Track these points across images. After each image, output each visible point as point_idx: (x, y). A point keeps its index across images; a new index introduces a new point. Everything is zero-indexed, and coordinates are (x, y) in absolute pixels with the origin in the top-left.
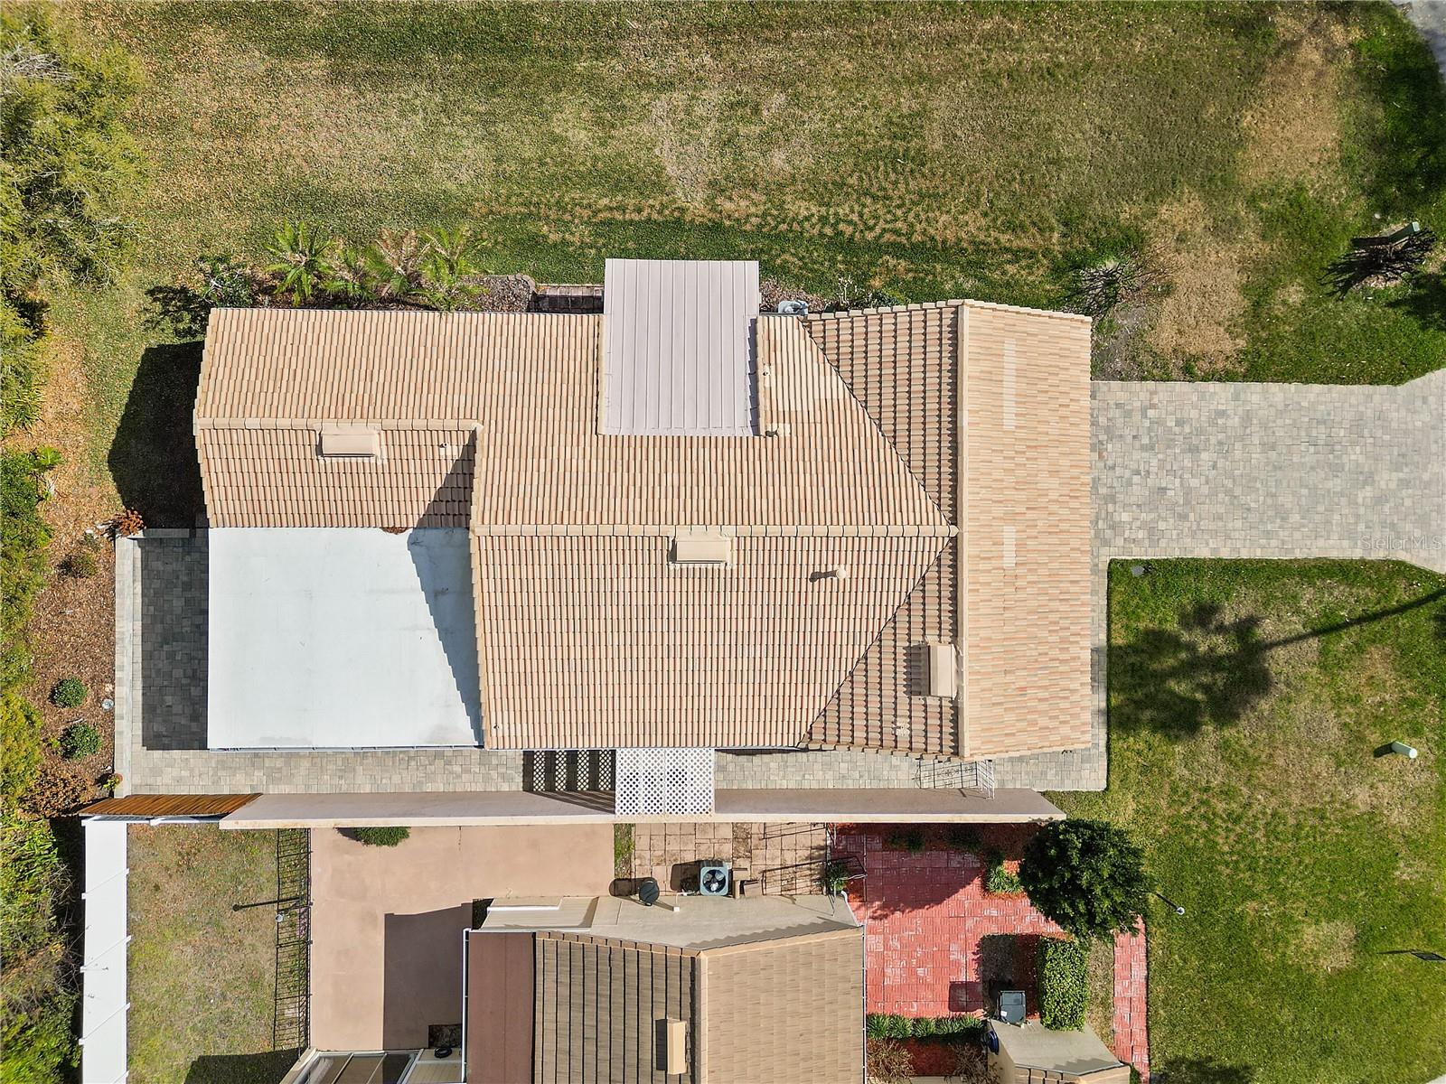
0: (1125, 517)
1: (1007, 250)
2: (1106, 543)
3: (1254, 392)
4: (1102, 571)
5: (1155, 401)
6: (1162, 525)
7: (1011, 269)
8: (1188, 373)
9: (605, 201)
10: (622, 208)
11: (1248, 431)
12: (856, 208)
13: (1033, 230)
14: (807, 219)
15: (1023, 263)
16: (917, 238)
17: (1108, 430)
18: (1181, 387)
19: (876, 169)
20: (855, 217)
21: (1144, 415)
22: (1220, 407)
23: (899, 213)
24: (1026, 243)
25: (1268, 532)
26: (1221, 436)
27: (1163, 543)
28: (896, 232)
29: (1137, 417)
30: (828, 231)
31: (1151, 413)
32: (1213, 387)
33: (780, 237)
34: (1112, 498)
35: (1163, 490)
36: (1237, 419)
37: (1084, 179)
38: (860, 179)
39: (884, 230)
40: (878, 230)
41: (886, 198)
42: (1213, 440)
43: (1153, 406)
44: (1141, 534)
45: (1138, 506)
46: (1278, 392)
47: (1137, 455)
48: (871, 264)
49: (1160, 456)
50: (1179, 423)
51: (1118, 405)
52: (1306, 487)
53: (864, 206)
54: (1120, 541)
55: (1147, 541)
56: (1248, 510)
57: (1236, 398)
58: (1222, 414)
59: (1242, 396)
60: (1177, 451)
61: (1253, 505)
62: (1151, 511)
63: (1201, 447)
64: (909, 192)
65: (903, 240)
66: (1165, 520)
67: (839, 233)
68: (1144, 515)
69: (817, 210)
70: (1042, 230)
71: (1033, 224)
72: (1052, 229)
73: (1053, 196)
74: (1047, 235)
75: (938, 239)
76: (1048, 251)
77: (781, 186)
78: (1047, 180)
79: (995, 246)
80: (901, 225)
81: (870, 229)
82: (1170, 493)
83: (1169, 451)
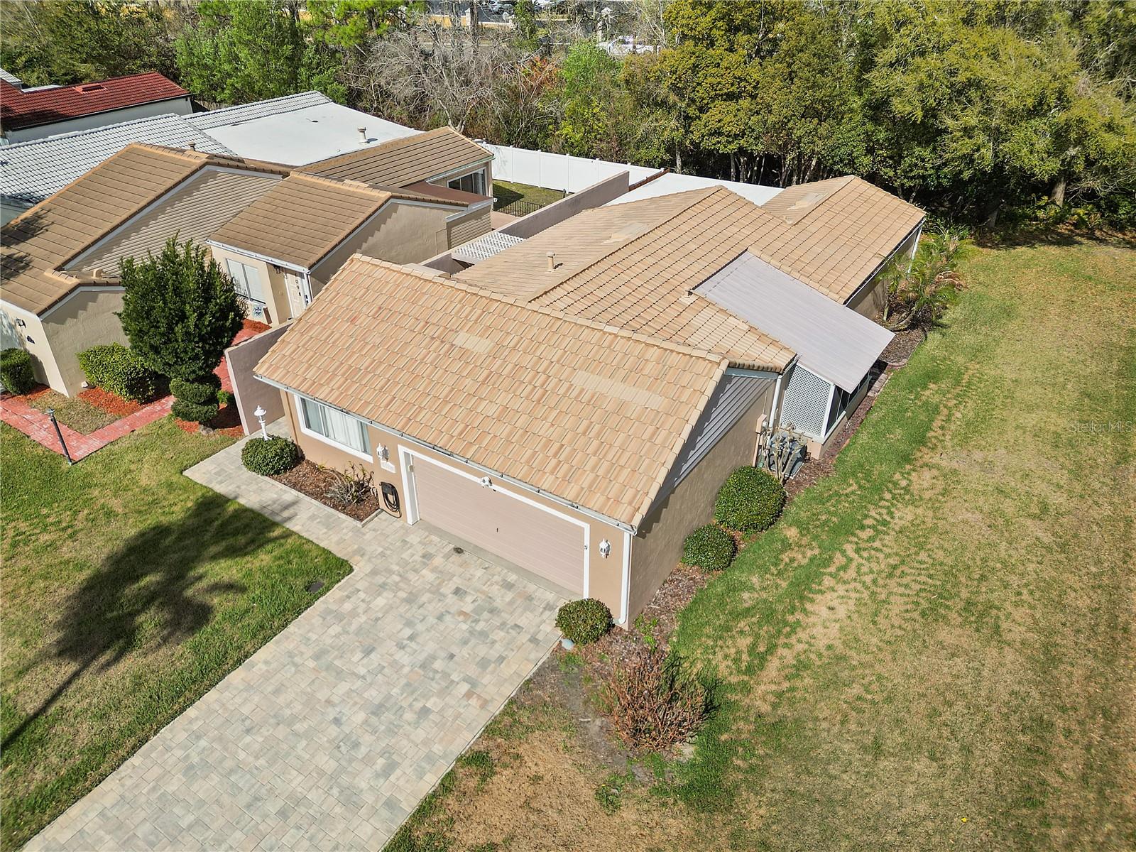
0: (380, 602)
1: (771, 649)
2: (375, 573)
4: (351, 557)
5: (474, 701)
6: (335, 630)
7: (744, 642)
8: (477, 760)
9: (959, 415)
10: (947, 420)
11: (335, 791)
12: (887, 550)
13: (786, 685)
14: (891, 513)
15: (745, 658)
16: (828, 581)
17: (484, 634)
18: (464, 741)
19: (930, 576)
20: (877, 544)
21: (467, 679)
22: (398, 772)
23: (868, 579)
24: (771, 672)
25: (198, 738)
26: (363, 750)
27: (318, 622)
28: (844, 568)
29: (473, 671)
30: (869, 522)
31: (465, 687)
32: (431, 781)
33: (877, 490)
34: (411, 599)
35: (368, 651)
36: (363, 785)
37: (834, 769)
38: (922, 562)
39: (850, 560)
40: (853, 556)
42: (367, 739)
43: (469, 695)
44: (348, 606)
45: (377, 619)
47: (430, 647)
49: (406, 670)
50: (425, 712)
51: (501, 659)
52: (190, 827)
53: (888, 556)
54: (363, 586)
55: (335, 608)
56: (248, 731)
57: (391, 804)
58: (387, 771)
59: (384, 813)
60: (395, 691)
61: (248, 739)
62: (360, 629)
63: (374, 719)
64: (891, 593)
65: (832, 569)
66: (337, 636)
67: (862, 527)
68: (363, 619)
69: (897, 523)
70: (779, 695)
71: (792, 689)
72: (775, 706)
73: (825, 725)
74: (771, 698)
75: (819, 597)
76: (746, 689)
77: (935, 510)
78: (853, 727)
79: (782, 640)
80: (851, 573)
81: (857, 551)
82: (359, 655)
83: (403, 681)
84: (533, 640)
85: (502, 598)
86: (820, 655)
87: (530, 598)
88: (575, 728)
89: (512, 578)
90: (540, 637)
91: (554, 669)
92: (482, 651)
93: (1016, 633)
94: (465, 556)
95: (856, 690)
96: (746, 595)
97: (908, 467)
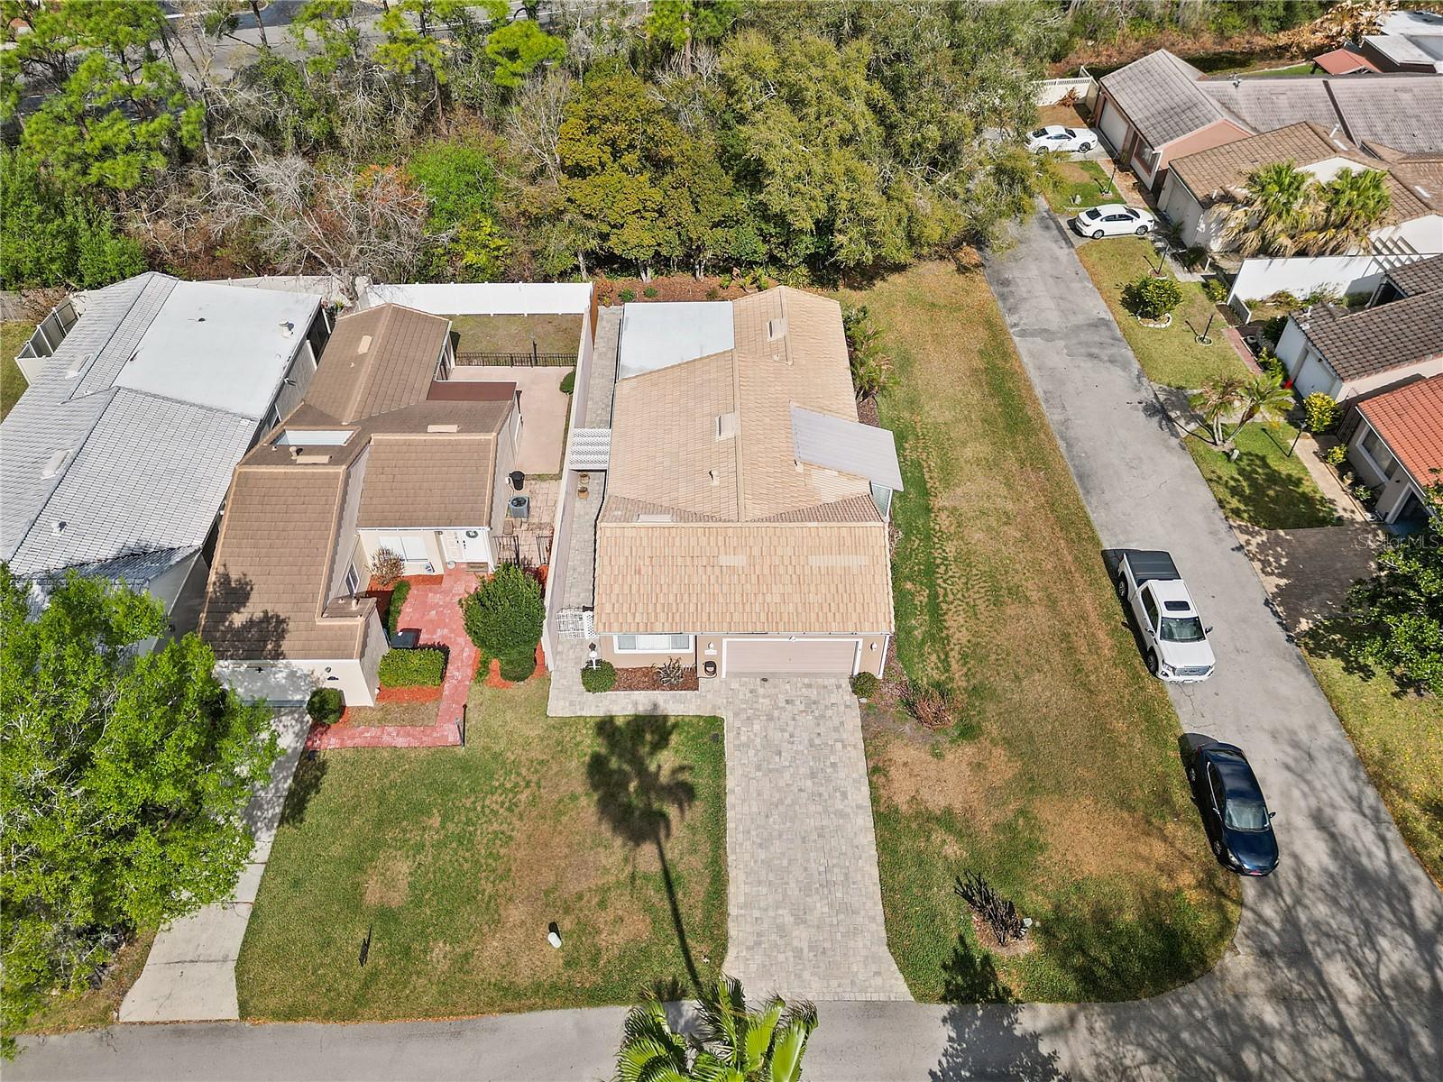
0: (757, 727)
1: (947, 654)
2: (736, 715)
3: (865, 820)
4: (714, 713)
5: (849, 749)
6: (751, 753)
7: (934, 658)
8: (874, 771)
9: (933, 464)
10: (930, 471)
11: (832, 816)
12: (957, 575)
13: (965, 670)
14: (944, 551)
15: (940, 665)
16: (944, 606)
17: (823, 716)
18: (862, 767)
19: (985, 582)
20: (950, 573)
21: (836, 741)
22: (849, 794)
23: (959, 596)
24: (954, 666)
25: (749, 832)
26: (826, 795)
27: (737, 753)
28: (946, 595)
29: (836, 736)
30: (938, 561)
31: (839, 745)
32: (866, 790)
33: (928, 538)
34: (770, 718)
35: (779, 753)
36: (841, 807)
37: (1009, 695)
38: (976, 575)
39: (945, 589)
40: (945, 585)
41: (968, 589)
42: (822, 790)
43: (844, 747)
44: (743, 738)
45: (766, 737)
46: (868, 839)
47: (805, 736)
48: (921, 583)
49: (806, 752)
50: (833, 765)
51: (842, 723)
52: (789, 864)
53: (959, 578)
54: (738, 724)
55: (737, 742)
56: (767, 816)
57: (859, 807)
58: (844, 796)
59: (860, 811)
60: (811, 764)
61: (771, 820)
62: (763, 746)
63: (816, 780)
64: (974, 600)
65: (941, 599)
66: (756, 755)
67: (938, 567)
68: (759, 740)
69: (951, 556)
70: (966, 675)
71: (969, 669)
72: (968, 681)
73: (992, 679)
74: (963, 678)
75: (946, 617)
76: (952, 680)
77: (962, 538)
78: (1003, 674)
79: (948, 648)
80: (951, 597)
81: (945, 581)
82: (777, 759)
83: (810, 757)
84: (847, 707)
85: (813, 694)
86: (968, 648)
87: (825, 687)
88: (899, 736)
89: (806, 681)
90: (848, 703)
91: (868, 715)
92: (830, 724)
93: (1034, 596)
94: (771, 680)
95: (993, 657)
96: (916, 633)
97: (933, 515)
